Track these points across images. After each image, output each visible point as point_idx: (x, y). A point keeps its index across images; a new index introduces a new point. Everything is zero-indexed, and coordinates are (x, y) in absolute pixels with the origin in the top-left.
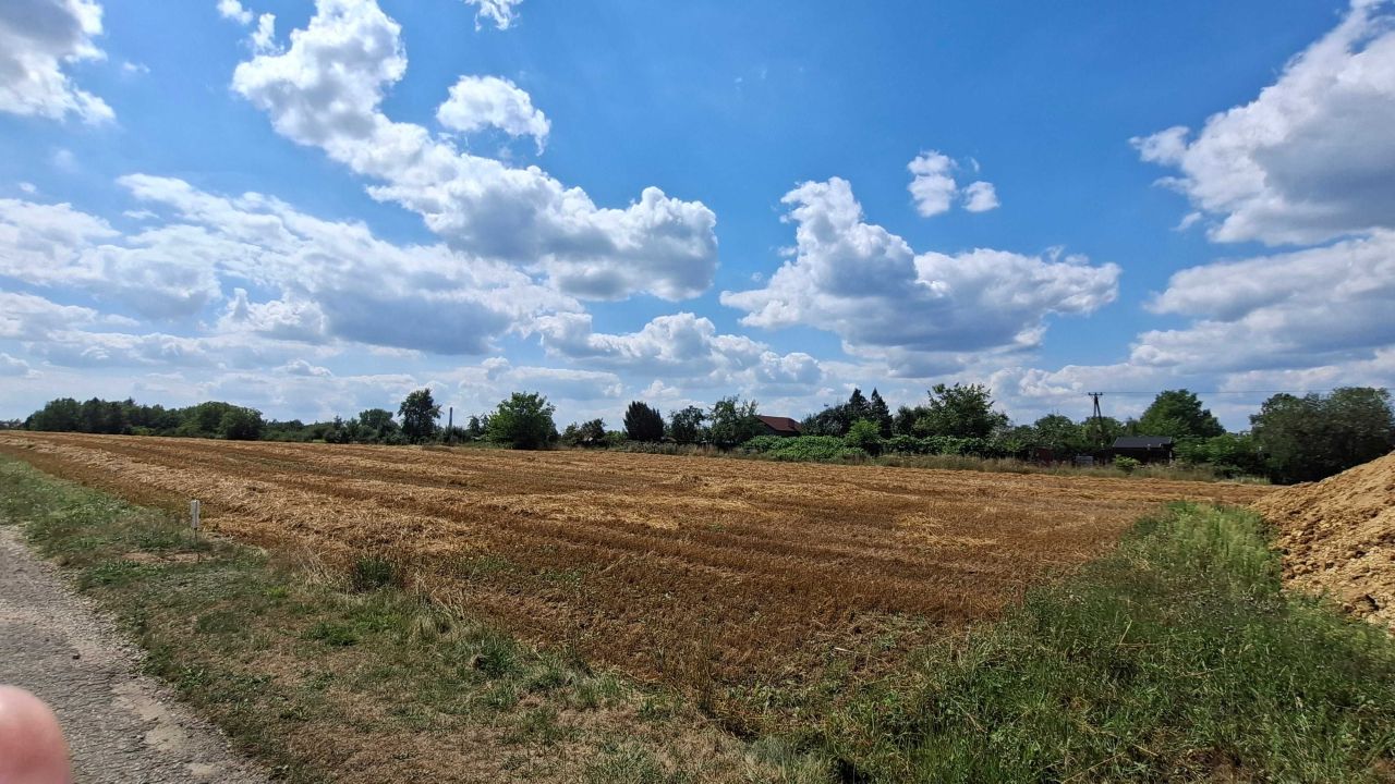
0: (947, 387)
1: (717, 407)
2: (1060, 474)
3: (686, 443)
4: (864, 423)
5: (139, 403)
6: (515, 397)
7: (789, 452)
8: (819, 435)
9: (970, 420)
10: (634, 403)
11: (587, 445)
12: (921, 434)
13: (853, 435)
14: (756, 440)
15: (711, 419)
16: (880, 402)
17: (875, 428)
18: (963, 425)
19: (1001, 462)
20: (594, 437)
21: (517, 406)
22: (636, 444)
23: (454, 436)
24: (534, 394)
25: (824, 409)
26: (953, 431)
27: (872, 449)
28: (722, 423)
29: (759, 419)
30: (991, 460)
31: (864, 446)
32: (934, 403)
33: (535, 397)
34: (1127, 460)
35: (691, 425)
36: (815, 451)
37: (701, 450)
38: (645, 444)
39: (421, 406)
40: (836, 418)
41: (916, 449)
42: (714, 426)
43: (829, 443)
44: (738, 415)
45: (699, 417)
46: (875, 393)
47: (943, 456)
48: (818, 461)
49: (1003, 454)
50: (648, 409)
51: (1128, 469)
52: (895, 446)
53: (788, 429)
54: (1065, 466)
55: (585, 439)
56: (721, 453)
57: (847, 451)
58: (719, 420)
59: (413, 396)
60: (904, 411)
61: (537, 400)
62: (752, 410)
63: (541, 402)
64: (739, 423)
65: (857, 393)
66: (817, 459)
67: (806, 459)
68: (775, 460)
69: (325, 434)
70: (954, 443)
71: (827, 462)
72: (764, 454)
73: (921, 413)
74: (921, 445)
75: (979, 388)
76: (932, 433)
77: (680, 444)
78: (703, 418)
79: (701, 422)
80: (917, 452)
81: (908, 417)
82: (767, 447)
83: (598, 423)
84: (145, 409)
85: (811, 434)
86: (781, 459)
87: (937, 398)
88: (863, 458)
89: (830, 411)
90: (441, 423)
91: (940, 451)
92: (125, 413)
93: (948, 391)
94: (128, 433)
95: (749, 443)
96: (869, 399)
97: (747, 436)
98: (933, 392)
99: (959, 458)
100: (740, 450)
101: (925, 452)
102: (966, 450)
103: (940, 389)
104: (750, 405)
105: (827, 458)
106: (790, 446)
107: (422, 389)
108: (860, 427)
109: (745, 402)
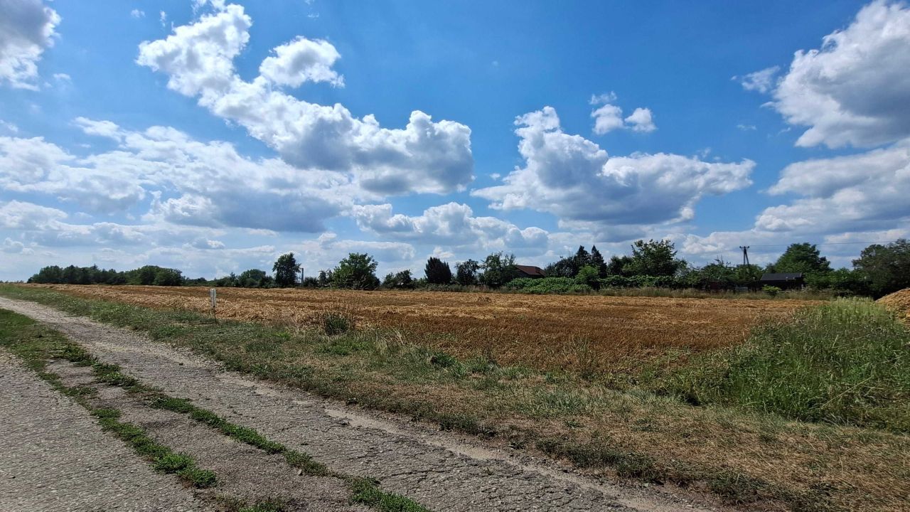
0: (644, 242)
1: (488, 260)
2: (726, 298)
3: (468, 285)
4: (589, 269)
5: (100, 268)
6: (352, 257)
7: (538, 288)
8: (557, 277)
9: (661, 264)
10: (431, 258)
11: (400, 287)
12: (628, 274)
13: (581, 276)
14: (515, 281)
15: (484, 268)
16: (597, 254)
17: (596, 271)
18: (656, 267)
19: (685, 291)
20: (404, 282)
21: (353, 262)
22: (434, 286)
23: (310, 283)
24: (364, 254)
25: (560, 260)
26: (649, 272)
27: (594, 285)
28: (490, 270)
29: (516, 267)
30: (678, 290)
31: (589, 283)
32: (635, 253)
33: (365, 256)
34: (772, 288)
35: (470, 272)
36: (556, 287)
37: (478, 289)
38: (440, 286)
39: (287, 265)
40: (568, 265)
41: (625, 284)
42: (486, 272)
43: (565, 282)
44: (502, 265)
45: (476, 267)
46: (594, 249)
47: (644, 288)
48: (559, 294)
49: (687, 286)
50: (440, 262)
51: (773, 294)
52: (610, 283)
53: (535, 273)
54: (729, 293)
55: (399, 284)
56: (492, 290)
57: (578, 287)
58: (489, 268)
59: (282, 258)
60: (615, 260)
61: (366, 258)
62: (511, 261)
63: (369, 260)
64: (503, 270)
65: (581, 248)
66: (558, 292)
67: (550, 293)
68: (529, 294)
70: (651, 280)
71: (564, 294)
72: (521, 290)
73: (626, 260)
74: (628, 282)
75: (667, 242)
76: (635, 273)
77: (463, 285)
78: (478, 267)
79: (477, 270)
80: (625, 286)
81: (617, 264)
82: (522, 286)
83: (407, 273)
84: (104, 271)
85: (552, 276)
86: (533, 293)
87: (637, 249)
88: (588, 291)
89: (565, 260)
90: (302, 275)
91: (642, 285)
92: (91, 275)
93: (646, 245)
95: (510, 283)
96: (590, 252)
97: (508, 279)
98: (635, 246)
99: (655, 289)
100: (504, 288)
101: (631, 286)
102: (659, 284)
103: (640, 244)
104: (510, 258)
105: (563, 292)
106: (538, 284)
107: (288, 253)
108: (586, 271)
109: (507, 256)
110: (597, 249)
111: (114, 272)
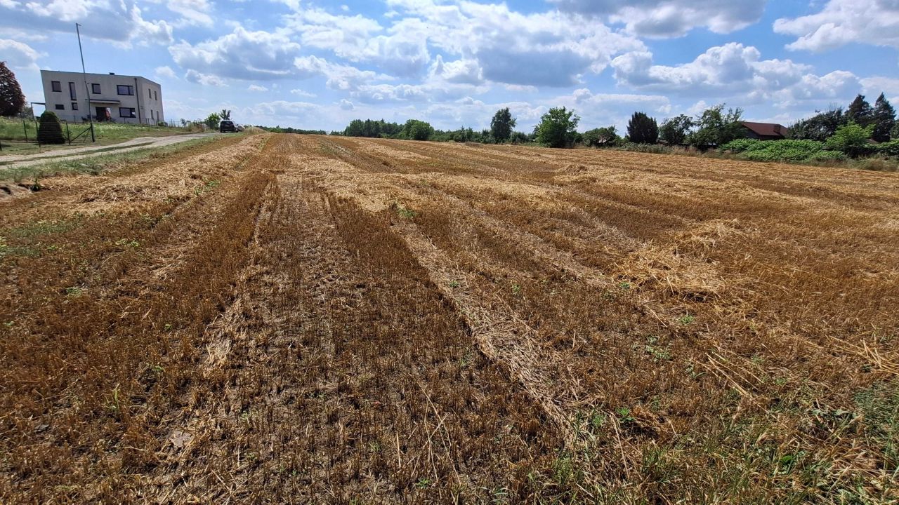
1: (705, 115)
3: (672, 144)
4: (854, 128)
5: (386, 122)
6: (551, 112)
7: (760, 154)
8: (801, 138)
10: (636, 114)
11: (600, 146)
13: (839, 139)
14: (736, 143)
15: (699, 125)
16: (887, 107)
17: (870, 132)
20: (604, 139)
21: (553, 118)
22: (633, 144)
23: (521, 138)
24: (563, 108)
25: (815, 115)
27: (855, 151)
28: (707, 128)
29: (743, 125)
31: (846, 151)
35: (681, 130)
36: (790, 152)
37: (682, 150)
38: (640, 145)
39: (503, 122)
40: (825, 123)
42: (700, 131)
43: (806, 147)
44: (723, 121)
45: (688, 123)
46: (881, 98)
48: (788, 162)
50: (647, 118)
52: (886, 150)
53: (776, 133)
55: (600, 142)
56: (699, 153)
57: (824, 154)
58: (705, 126)
59: (499, 113)
61: (566, 113)
62: (736, 117)
63: (570, 114)
64: (722, 128)
65: (860, 98)
66: (788, 160)
67: (775, 160)
68: (745, 160)
69: (454, 137)
71: (797, 164)
72: (737, 155)
77: (667, 146)
78: (692, 125)
79: (690, 128)
82: (743, 149)
83: (612, 129)
84: (389, 125)
85: (793, 137)
86: (751, 159)
88: (839, 160)
89: (820, 116)
90: (515, 130)
92: (381, 127)
94: (380, 137)
95: (727, 145)
96: (873, 104)
97: (726, 140)
100: (717, 151)
104: (734, 113)
105: (799, 159)
106: (764, 148)
107: (505, 108)
108: (847, 132)
109: (731, 111)
110: (887, 99)
111: (396, 124)
